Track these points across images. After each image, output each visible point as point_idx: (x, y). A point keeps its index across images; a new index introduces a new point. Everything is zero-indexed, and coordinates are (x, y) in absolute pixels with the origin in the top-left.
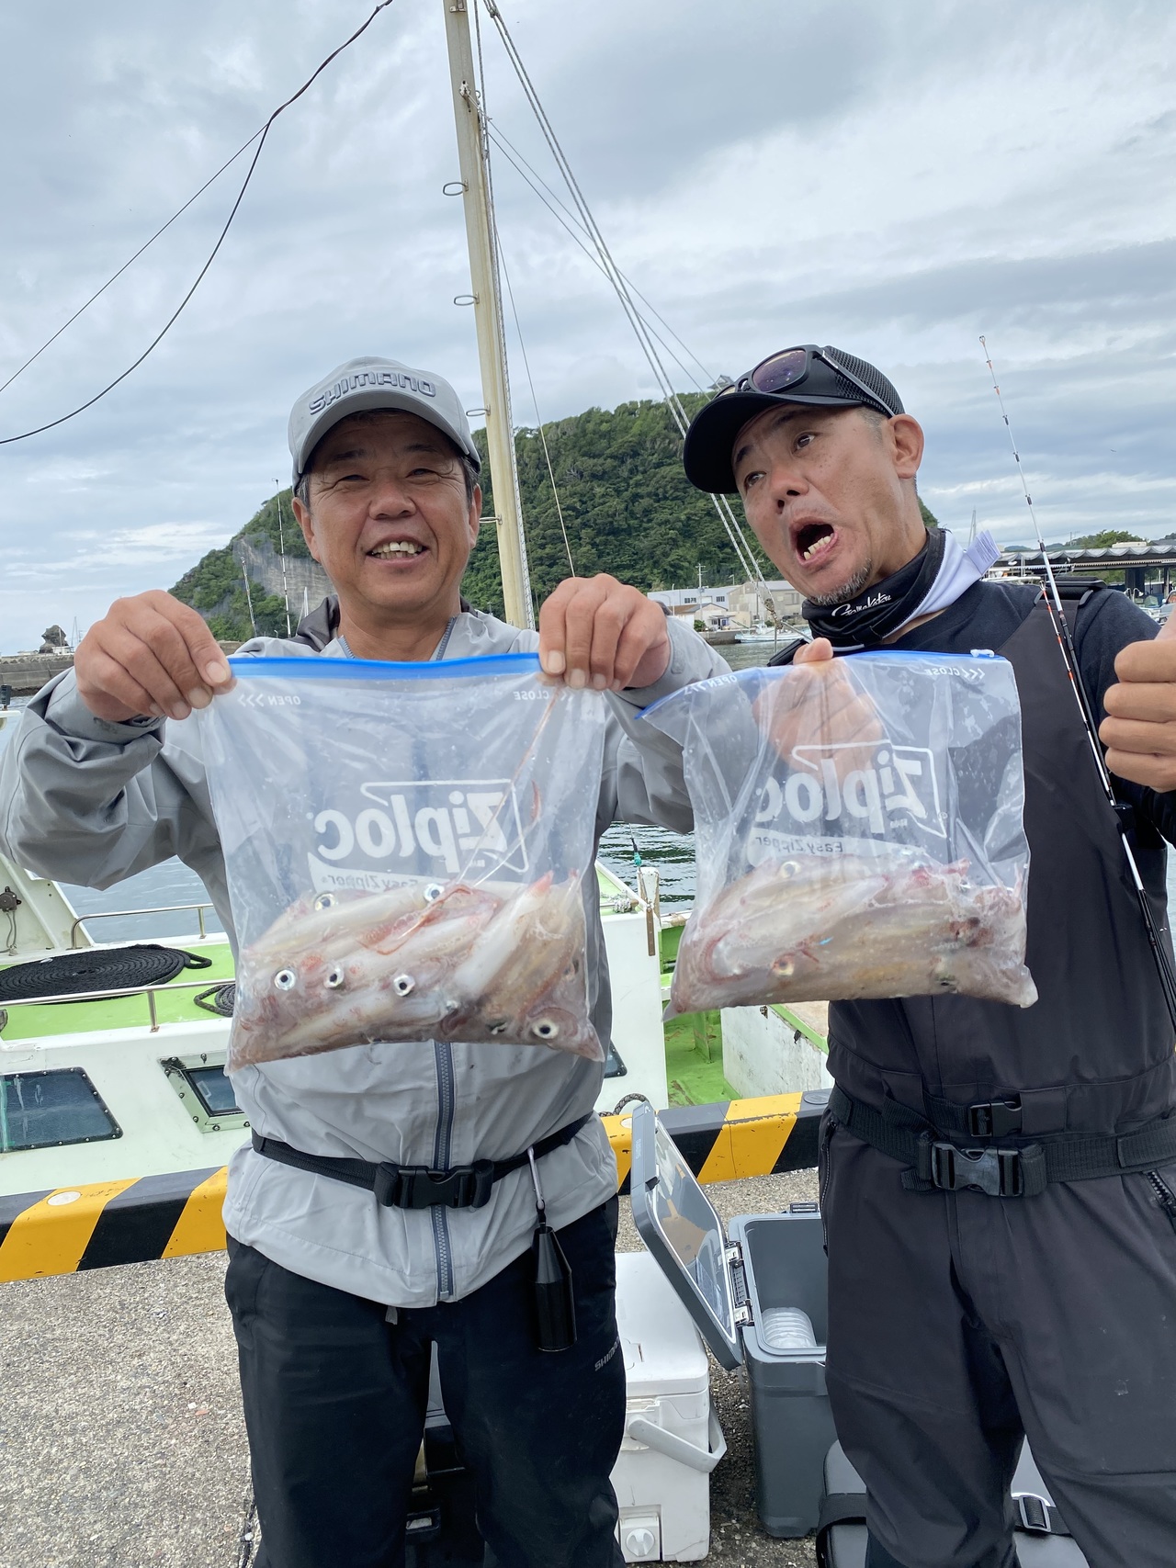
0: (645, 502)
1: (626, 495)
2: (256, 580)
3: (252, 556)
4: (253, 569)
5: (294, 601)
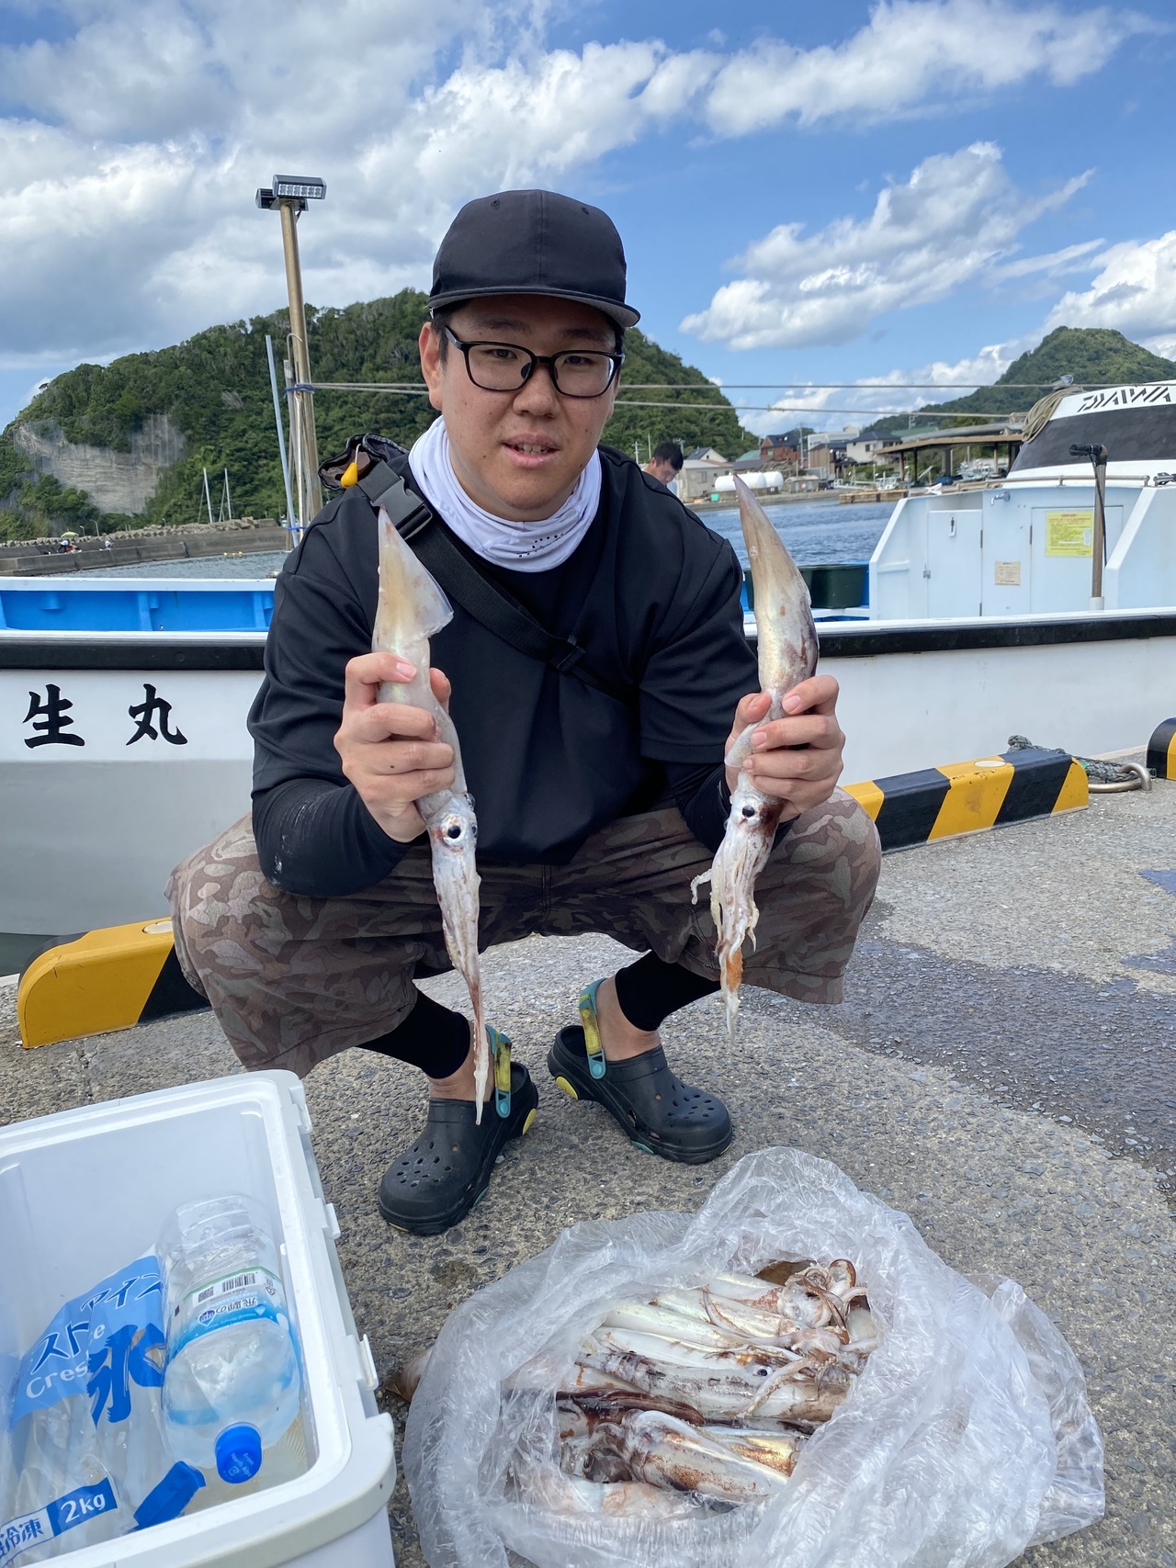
2: (46, 472)
3: (37, 445)
4: (41, 461)
5: (93, 494)
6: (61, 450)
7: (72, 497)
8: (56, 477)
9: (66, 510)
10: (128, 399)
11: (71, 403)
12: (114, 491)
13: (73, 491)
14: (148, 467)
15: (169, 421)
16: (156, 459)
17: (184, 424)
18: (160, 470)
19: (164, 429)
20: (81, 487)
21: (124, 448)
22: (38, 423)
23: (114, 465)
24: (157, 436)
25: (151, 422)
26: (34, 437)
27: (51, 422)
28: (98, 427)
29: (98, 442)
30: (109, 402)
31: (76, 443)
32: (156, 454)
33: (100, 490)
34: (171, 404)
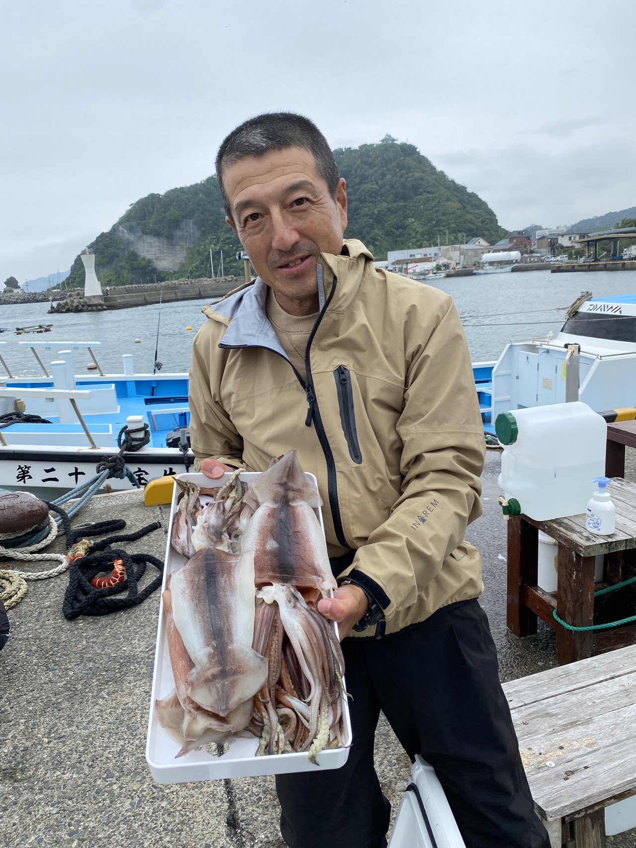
2: (131, 249)
3: (127, 236)
4: (129, 243)
5: (154, 261)
6: (139, 238)
7: (143, 262)
8: (136, 251)
9: (141, 269)
10: (173, 212)
11: (144, 213)
12: (165, 259)
13: (144, 259)
14: (182, 247)
15: (193, 223)
16: (186, 243)
17: (201, 225)
18: (188, 248)
19: (190, 227)
20: (148, 257)
21: (170, 238)
22: (128, 224)
23: (165, 246)
24: (187, 231)
25: (184, 223)
26: (126, 231)
27: (134, 223)
28: (157, 226)
29: (157, 234)
30: (163, 212)
31: (146, 234)
32: (186, 240)
33: (157, 259)
34: (194, 213)
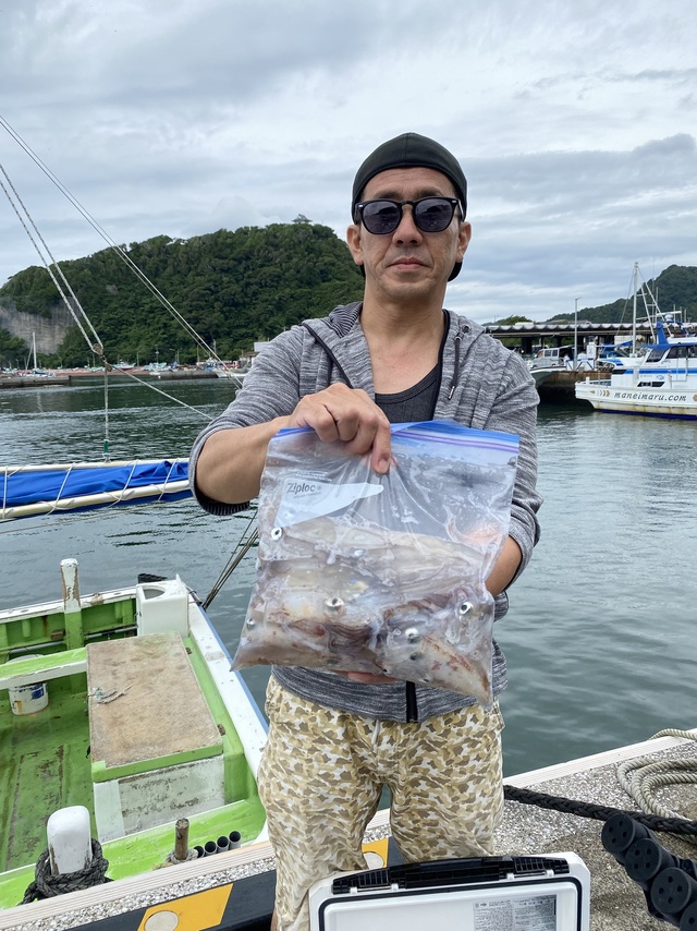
0: (254, 288)
1: (242, 283)
2: (4, 327)
4: (2, 320)
5: (28, 341)
6: (13, 317)
7: (15, 342)
8: (8, 330)
9: (11, 349)
10: (52, 287)
11: (21, 288)
12: (41, 340)
13: (17, 339)
14: (61, 327)
16: (66, 322)
17: (83, 303)
18: (67, 328)
20: (21, 336)
21: (48, 315)
22: (2, 298)
23: (42, 324)
27: (9, 299)
28: (34, 303)
29: (33, 311)
30: (42, 288)
31: (21, 311)
32: (66, 319)
34: (77, 290)
